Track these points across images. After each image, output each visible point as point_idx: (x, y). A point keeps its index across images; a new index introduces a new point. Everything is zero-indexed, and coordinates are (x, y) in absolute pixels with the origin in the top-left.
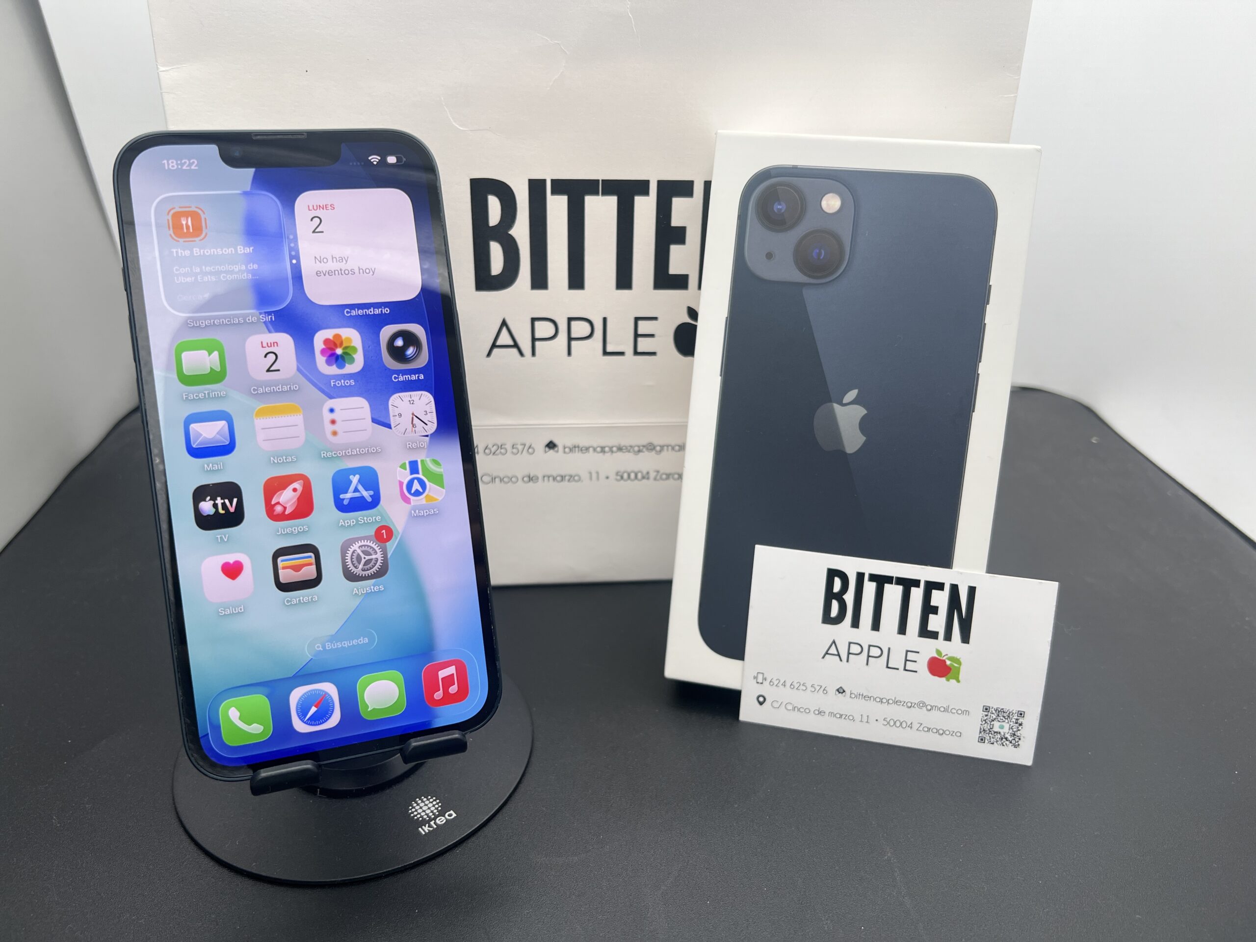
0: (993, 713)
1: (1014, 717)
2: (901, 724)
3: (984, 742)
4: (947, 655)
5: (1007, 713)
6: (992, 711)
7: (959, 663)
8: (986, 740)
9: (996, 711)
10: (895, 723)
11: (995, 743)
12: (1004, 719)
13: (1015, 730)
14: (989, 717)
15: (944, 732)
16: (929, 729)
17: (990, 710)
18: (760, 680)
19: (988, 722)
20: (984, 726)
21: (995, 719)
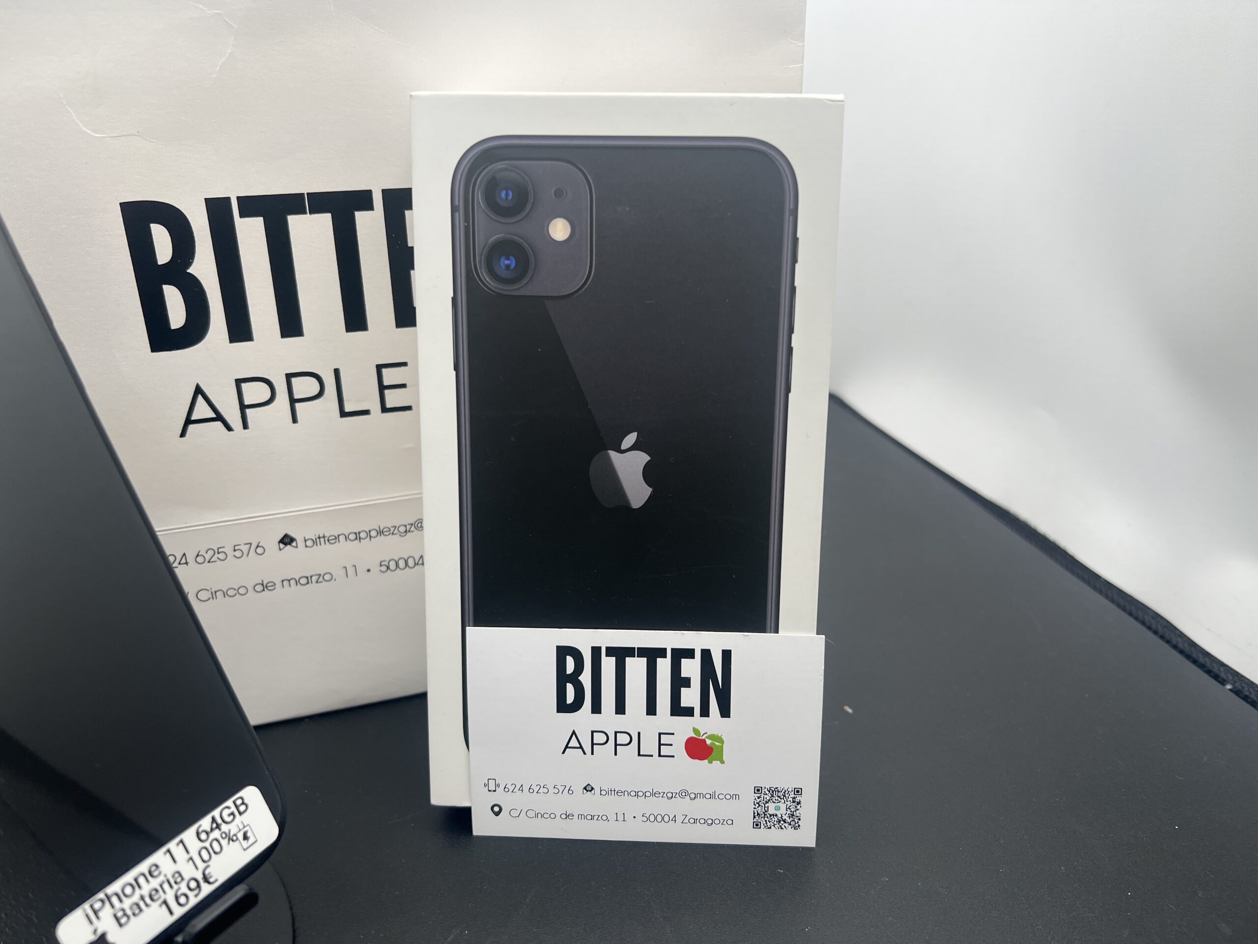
0: (766, 794)
1: (791, 796)
2: (663, 819)
3: (760, 828)
4: (706, 733)
5: (783, 793)
6: (765, 792)
7: (722, 742)
8: (762, 825)
9: (769, 791)
10: (656, 818)
11: (772, 827)
12: (779, 798)
13: (793, 810)
14: (762, 799)
15: (713, 821)
16: (695, 821)
17: (763, 790)
18: (492, 788)
19: (762, 805)
20: (757, 809)
21: (769, 800)
